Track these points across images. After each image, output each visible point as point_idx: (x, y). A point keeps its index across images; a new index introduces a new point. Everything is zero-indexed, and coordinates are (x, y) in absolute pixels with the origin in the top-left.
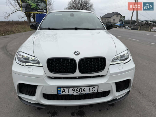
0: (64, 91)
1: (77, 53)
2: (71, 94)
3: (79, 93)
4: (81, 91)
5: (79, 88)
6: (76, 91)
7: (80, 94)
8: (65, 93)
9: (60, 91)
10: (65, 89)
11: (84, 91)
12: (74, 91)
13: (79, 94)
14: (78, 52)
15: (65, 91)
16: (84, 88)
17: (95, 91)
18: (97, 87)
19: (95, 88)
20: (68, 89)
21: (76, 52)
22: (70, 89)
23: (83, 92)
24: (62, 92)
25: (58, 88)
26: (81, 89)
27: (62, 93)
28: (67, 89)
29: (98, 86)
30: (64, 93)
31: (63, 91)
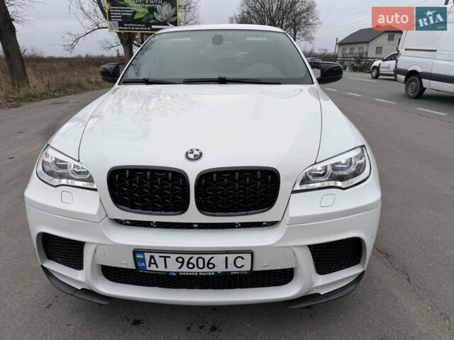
0: (153, 261)
1: (195, 156)
2: (175, 272)
3: (196, 270)
4: (201, 266)
5: (196, 256)
6: (188, 263)
7: (198, 273)
8: (157, 267)
9: (143, 260)
10: (156, 256)
11: (211, 266)
12: (183, 262)
13: (196, 274)
14: (197, 150)
15: (155, 263)
16: (210, 256)
17: (243, 266)
18: (250, 255)
19: (243, 258)
20: (163, 259)
21: (192, 153)
22: (169, 257)
23: (208, 267)
24: (147, 265)
25: (137, 252)
26: (201, 261)
27: (148, 268)
28: (160, 257)
29: (252, 254)
30: (153, 268)
31: (150, 263)
